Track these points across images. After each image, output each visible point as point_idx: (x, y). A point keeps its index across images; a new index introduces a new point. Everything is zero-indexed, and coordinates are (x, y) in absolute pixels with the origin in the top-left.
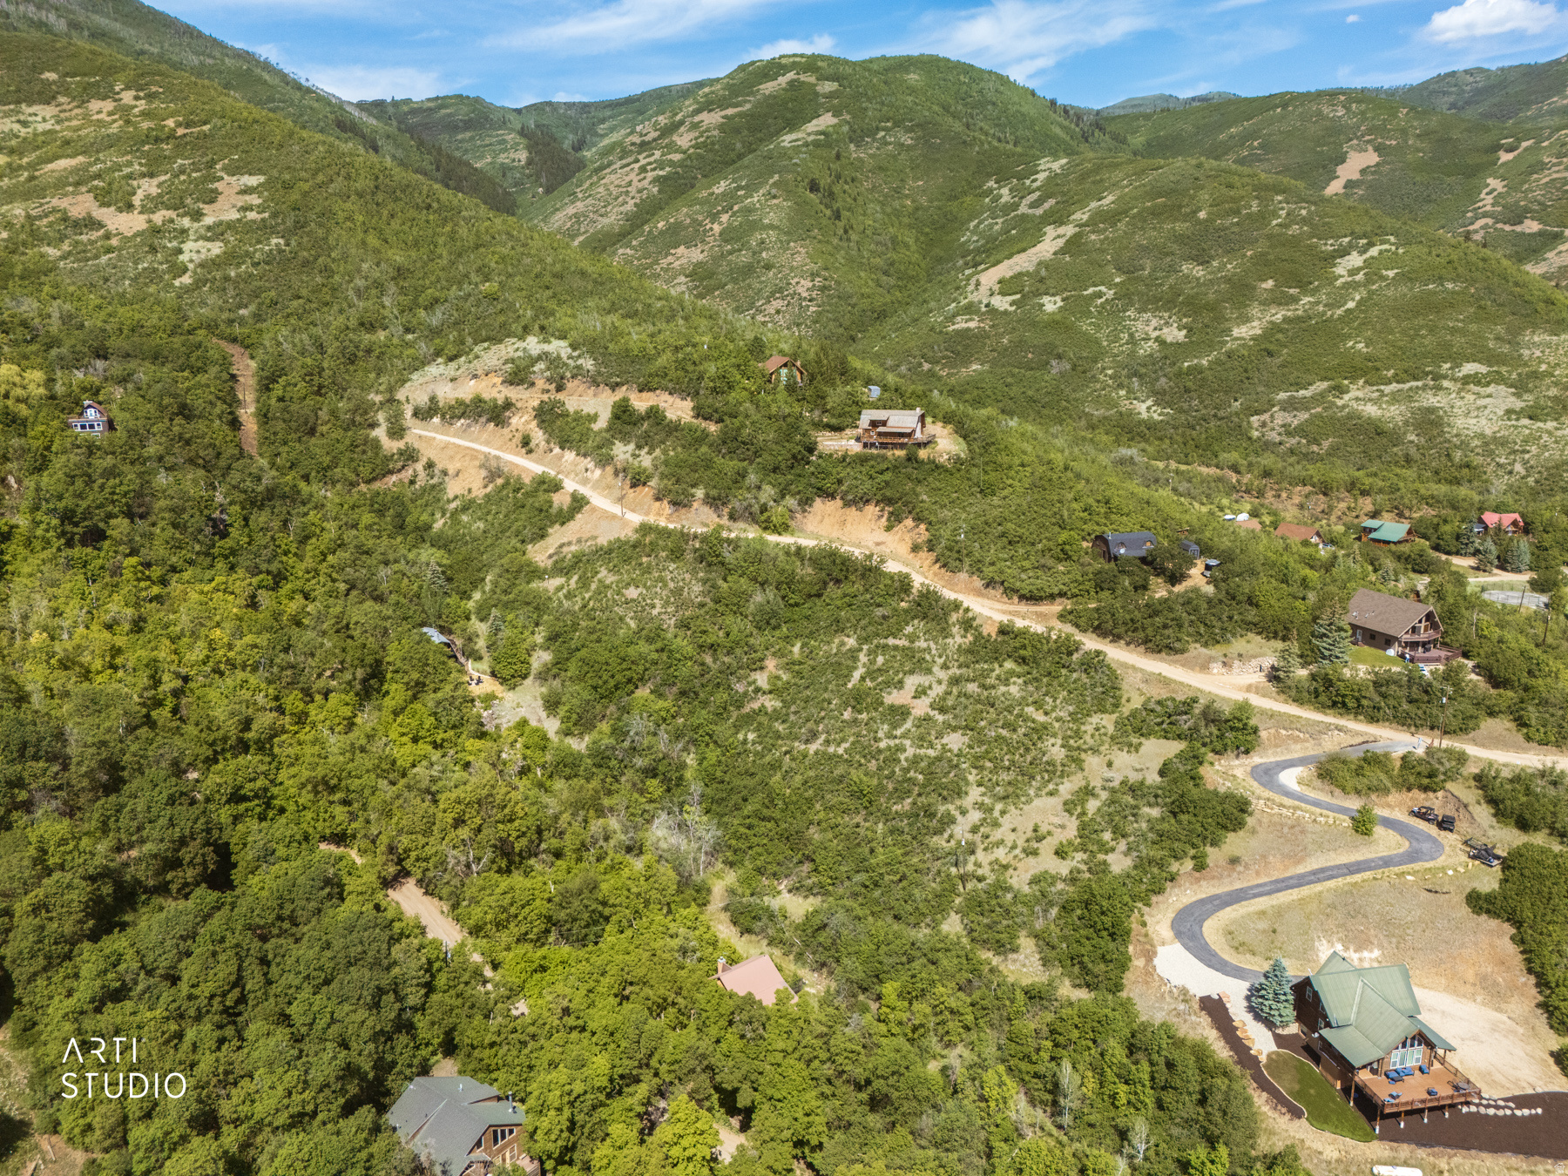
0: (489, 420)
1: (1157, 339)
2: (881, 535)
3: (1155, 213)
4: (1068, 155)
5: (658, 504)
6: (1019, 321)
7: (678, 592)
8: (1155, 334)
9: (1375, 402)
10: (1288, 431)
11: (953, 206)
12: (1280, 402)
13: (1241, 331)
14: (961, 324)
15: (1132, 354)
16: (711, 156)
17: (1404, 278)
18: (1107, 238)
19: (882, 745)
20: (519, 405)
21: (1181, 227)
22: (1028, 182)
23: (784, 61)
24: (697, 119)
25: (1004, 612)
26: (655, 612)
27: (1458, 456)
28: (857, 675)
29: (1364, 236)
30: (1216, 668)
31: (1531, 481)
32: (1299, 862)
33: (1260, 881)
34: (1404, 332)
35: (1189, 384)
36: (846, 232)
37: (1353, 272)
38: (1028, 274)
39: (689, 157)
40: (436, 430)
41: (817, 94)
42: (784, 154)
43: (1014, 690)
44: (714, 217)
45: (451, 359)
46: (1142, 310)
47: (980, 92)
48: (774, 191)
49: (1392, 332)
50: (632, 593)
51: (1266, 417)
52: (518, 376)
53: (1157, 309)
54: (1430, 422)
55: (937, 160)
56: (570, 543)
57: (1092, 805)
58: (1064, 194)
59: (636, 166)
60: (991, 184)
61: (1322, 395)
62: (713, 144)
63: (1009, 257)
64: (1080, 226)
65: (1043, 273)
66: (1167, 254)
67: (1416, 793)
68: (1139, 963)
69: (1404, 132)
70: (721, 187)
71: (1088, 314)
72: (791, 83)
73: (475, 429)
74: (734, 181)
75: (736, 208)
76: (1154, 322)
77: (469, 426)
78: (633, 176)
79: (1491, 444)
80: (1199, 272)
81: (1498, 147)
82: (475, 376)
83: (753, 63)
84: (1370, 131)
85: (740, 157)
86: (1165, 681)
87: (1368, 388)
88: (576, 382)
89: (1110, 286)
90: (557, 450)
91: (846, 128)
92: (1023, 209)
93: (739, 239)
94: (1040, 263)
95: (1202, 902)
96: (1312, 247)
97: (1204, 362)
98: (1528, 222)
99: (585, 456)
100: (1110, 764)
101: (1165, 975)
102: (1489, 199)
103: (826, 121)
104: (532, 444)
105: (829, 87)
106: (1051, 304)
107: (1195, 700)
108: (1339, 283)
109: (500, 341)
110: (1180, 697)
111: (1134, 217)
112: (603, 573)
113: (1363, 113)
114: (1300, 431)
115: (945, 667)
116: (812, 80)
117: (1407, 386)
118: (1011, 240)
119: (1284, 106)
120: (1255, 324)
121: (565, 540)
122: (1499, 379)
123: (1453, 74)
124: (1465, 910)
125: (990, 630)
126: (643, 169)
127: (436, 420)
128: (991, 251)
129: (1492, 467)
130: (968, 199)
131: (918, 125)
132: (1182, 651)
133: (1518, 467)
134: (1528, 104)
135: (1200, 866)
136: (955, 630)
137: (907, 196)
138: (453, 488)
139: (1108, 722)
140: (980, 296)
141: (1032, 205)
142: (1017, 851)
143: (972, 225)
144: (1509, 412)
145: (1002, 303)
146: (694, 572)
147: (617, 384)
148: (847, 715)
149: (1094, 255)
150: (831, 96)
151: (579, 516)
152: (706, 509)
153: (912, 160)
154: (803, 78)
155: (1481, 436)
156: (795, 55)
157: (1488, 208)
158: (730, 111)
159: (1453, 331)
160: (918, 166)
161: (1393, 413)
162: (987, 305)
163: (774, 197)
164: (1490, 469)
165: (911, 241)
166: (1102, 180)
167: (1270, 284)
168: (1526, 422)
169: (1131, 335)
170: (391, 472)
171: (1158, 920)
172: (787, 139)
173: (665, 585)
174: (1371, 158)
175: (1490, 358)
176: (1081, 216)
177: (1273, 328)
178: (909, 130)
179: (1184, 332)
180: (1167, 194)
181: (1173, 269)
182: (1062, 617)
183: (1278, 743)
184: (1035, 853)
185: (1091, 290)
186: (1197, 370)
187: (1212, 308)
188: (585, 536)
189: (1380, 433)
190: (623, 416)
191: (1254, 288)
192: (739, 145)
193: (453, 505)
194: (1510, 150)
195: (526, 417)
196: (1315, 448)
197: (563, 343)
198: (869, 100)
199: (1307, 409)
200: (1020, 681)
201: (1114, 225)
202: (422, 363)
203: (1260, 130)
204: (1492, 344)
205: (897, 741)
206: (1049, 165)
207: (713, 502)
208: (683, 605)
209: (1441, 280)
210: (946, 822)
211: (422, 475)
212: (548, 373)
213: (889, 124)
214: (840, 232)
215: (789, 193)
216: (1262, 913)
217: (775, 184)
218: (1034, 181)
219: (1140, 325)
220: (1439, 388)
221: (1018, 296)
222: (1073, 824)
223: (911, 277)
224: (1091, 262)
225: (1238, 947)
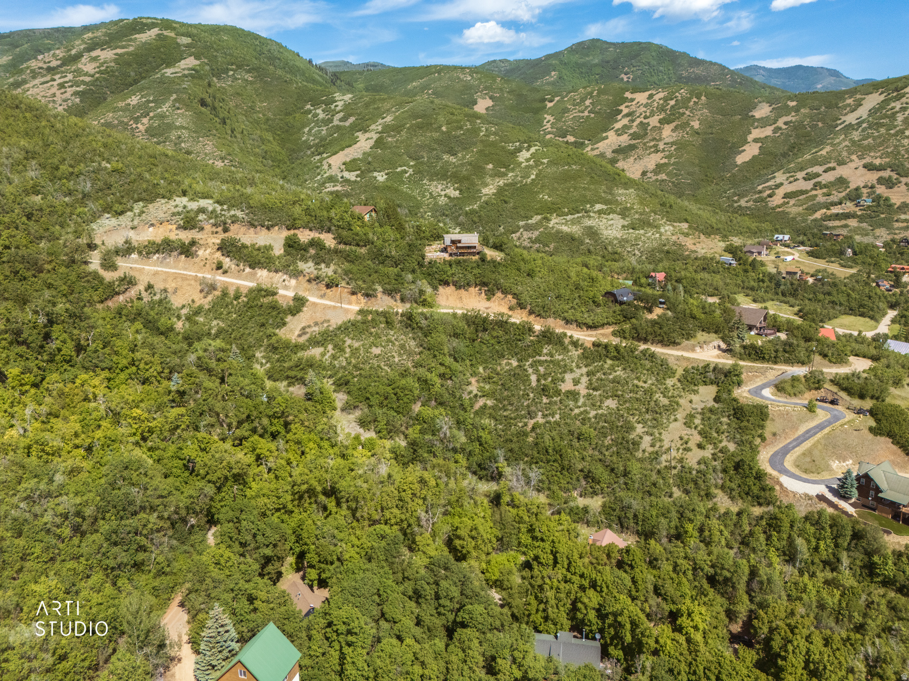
0: (181, 253)
1: (445, 196)
2: (488, 304)
3: (420, 127)
4: (352, 93)
5: (354, 297)
6: (366, 186)
7: (402, 347)
8: (443, 193)
9: (566, 224)
10: (533, 241)
11: (290, 119)
12: (523, 227)
13: (485, 191)
14: (330, 187)
15: (436, 204)
16: (113, 79)
17: (552, 163)
18: (398, 140)
19: (577, 411)
20: (201, 242)
21: (436, 135)
22: (333, 107)
23: (144, 21)
24: (94, 54)
25: (589, 336)
26: (396, 360)
27: (610, 248)
28: (533, 378)
29: (525, 142)
30: (698, 349)
31: (644, 257)
32: (797, 430)
33: (788, 441)
34: (563, 190)
35: (475, 219)
36: (232, 132)
37: (528, 160)
38: (359, 159)
39: (97, 79)
40: (136, 262)
41: (178, 44)
42: (172, 81)
43: (620, 373)
44: (137, 120)
45: (121, 213)
46: (431, 180)
47: (269, 51)
48: (177, 105)
49: (557, 190)
50: (376, 351)
51: (518, 234)
52: (189, 222)
53: (438, 180)
54: (592, 233)
55: (271, 91)
56: (309, 326)
57: (697, 421)
58: (359, 115)
59: (55, 83)
60: (308, 107)
61: (540, 221)
62: (112, 71)
63: (343, 149)
64: (379, 133)
65: (370, 159)
66: (434, 150)
67: (813, 392)
68: (777, 488)
69: (501, 89)
70: (134, 100)
71: (403, 182)
72: (158, 35)
73: (171, 260)
74: (142, 97)
75: (151, 114)
76: (440, 187)
77: (164, 258)
78: (54, 90)
79: (623, 242)
80: (453, 159)
81: (544, 100)
82: (152, 225)
83: (122, 20)
84: (486, 88)
85: (136, 82)
86: (688, 359)
87: (559, 218)
88: (236, 226)
89: (410, 167)
90: (248, 270)
91: (207, 68)
92: (336, 122)
93: (162, 135)
94: (364, 154)
95: (772, 455)
96: (503, 148)
97: (475, 207)
98: (569, 137)
99: (276, 271)
100: (691, 402)
101: (794, 490)
102: (549, 125)
103: (190, 62)
104: (225, 266)
105: (185, 40)
106: (381, 177)
107: (708, 365)
108: (523, 165)
109: (152, 201)
110: (700, 365)
111: (408, 129)
112: (349, 342)
113: (480, 79)
114: (537, 240)
115: (578, 367)
116: (172, 35)
117: (576, 216)
118: (336, 139)
119: (439, 73)
120: (491, 187)
121: (303, 325)
122: (613, 211)
123: (494, 61)
124: (871, 436)
125: (589, 345)
126: (61, 86)
127: (134, 256)
128: (326, 146)
129: (625, 253)
130: (297, 115)
131: (253, 69)
132: (679, 344)
133: (637, 252)
134: (537, 79)
135: (763, 439)
136: (570, 347)
137: (259, 112)
138: (176, 301)
139: (674, 381)
140: (334, 171)
141: (341, 120)
142: (681, 451)
143: (306, 130)
144: (623, 226)
145: (352, 176)
146: (405, 334)
147: (272, 226)
148: (545, 400)
149: (394, 149)
150: (188, 46)
151: (305, 309)
152: (386, 297)
153: (256, 91)
154: (165, 33)
155: (616, 238)
156: (148, 18)
157: (549, 130)
158: (119, 51)
159: (585, 189)
160: (260, 94)
161: (575, 230)
162: (342, 177)
163: (178, 109)
165: (271, 139)
166: (378, 108)
167: (490, 166)
168: (631, 231)
169: (430, 193)
170: (118, 294)
171: (765, 466)
172: (169, 72)
173: (394, 344)
174: (490, 103)
175: (606, 202)
176: (377, 126)
177: (501, 191)
178: (249, 71)
179: (458, 192)
180: (423, 116)
181: (439, 158)
182: (614, 334)
183: (751, 379)
184: (690, 450)
185: (399, 169)
186: (473, 212)
187: (467, 178)
188: (320, 320)
189: (573, 239)
190: (291, 245)
191: (484, 168)
192: (132, 74)
193: (184, 311)
194: (551, 101)
195: (210, 250)
196: (547, 249)
197: (211, 201)
198: (216, 51)
199: (536, 229)
200: (620, 368)
201: (399, 133)
202: (95, 217)
203: (430, 85)
204: (603, 195)
205: (582, 409)
206: (341, 98)
207: (389, 293)
208: (410, 354)
209: (569, 164)
210: (636, 444)
211: (144, 294)
212: (212, 221)
213: (234, 67)
214: (229, 132)
215: (188, 107)
216: (804, 454)
217: (175, 100)
218: (336, 106)
219: (432, 188)
220: (590, 217)
221: (358, 172)
222: (695, 433)
223: (280, 161)
224: (394, 154)
225: (806, 471)
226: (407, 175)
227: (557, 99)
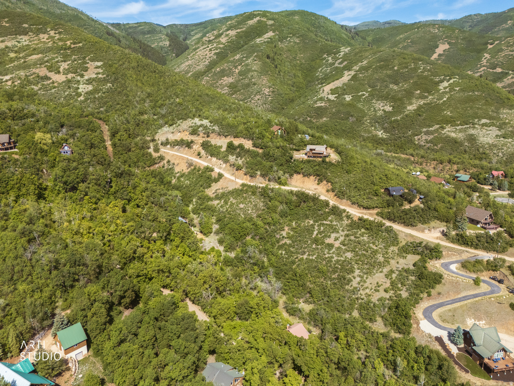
0: (186, 147)
1: (383, 110)
2: (316, 186)
3: (381, 67)
4: (350, 46)
5: (245, 176)
6: (338, 104)
7: (255, 205)
8: (382, 108)
9: (454, 132)
10: (427, 142)
11: (313, 63)
12: (424, 132)
13: (410, 108)
14: (319, 104)
15: (375, 115)
16: (233, 45)
17: (462, 90)
18: (365, 76)
19: (327, 256)
20: (195, 142)
21: (389, 72)
22: (337, 55)
23: (255, 13)
24: (228, 33)
25: (359, 213)
26: (249, 212)
27: (481, 150)
28: (315, 233)
29: (448, 76)
30: (427, 231)
31: (504, 158)
32: (459, 294)
33: (448, 300)
34: (462, 109)
35: (395, 126)
36: (279, 72)
37: (445, 88)
38: (340, 87)
39: (226, 46)
40: (168, 149)
41: (267, 25)
42: (257, 46)
43: (365, 238)
44: (236, 67)
45: (171, 125)
46: (377, 100)
47: (319, 23)
48: (255, 59)
49: (458, 108)
50: (242, 206)
51: (419, 137)
52: (194, 132)
53: (382, 100)
54: (472, 139)
55: (307, 48)
56: (219, 189)
57: (394, 276)
58: (350, 60)
59: (208, 49)
60: (325, 56)
61: (437, 129)
62: (233, 41)
63: (333, 81)
64: (356, 71)
65: (345, 87)
66: (385, 81)
67: (491, 272)
68: (415, 326)
69: (457, 38)
70: (237, 57)
71: (360, 101)
72: (258, 21)
73: (182, 149)
74: (242, 55)
75: (243, 64)
76: (382, 104)
77: (180, 148)
78: (207, 52)
79: (492, 146)
80: (395, 87)
81: (487, 43)
82: (180, 132)
83: (245, 13)
84: (446, 37)
85: (243, 46)
86: (412, 236)
87: (452, 127)
88: (213, 134)
89: (367, 92)
90: (209, 157)
91: (277, 37)
92: (336, 65)
93: (244, 75)
94: (344, 84)
95: (431, 306)
96: (432, 80)
97: (399, 118)
98: (498, 69)
99: (219, 159)
100: (398, 263)
101: (424, 330)
102: (485, 61)
103: (270, 34)
104: (201, 155)
105: (271, 22)
106: (348, 98)
107: (422, 242)
108: (441, 92)
109: (186, 120)
110: (418, 241)
111: (374, 69)
112: (232, 199)
113: (444, 31)
114: (431, 142)
115: (343, 231)
116: (265, 20)
117: (464, 127)
118: (333, 75)
119: (418, 28)
120: (414, 105)
121: (217, 188)
122: (493, 125)
123: (470, 16)
124: (509, 309)
125: (355, 219)
126: (210, 50)
127: (169, 146)
128: (327, 79)
130: (318, 61)
131: (301, 36)
132: (416, 226)
133: (500, 154)
134: (496, 26)
135: (429, 295)
136: (345, 219)
137: (298, 60)
138: (177, 169)
139: (395, 249)
140: (324, 95)
141: (339, 64)
142: (373, 290)
143: (320, 70)
144: (497, 136)
145: (332, 97)
146: (260, 199)
147: (227, 135)
148: (314, 246)
149: (361, 82)
150: (271, 25)
151: (221, 180)
152: (261, 178)
153: (299, 48)
154: (262, 19)
155: (488, 144)
156: (258, 11)
157: (485, 64)
158: (239, 30)
159: (478, 108)
160: (301, 50)
161: (460, 136)
162: (327, 98)
163: (255, 61)
164: (491, 155)
165: (300, 75)
166: (362, 56)
167: (418, 92)
168: (502, 139)
169: (375, 109)
170: (156, 164)
171: (418, 312)
172: (258, 40)
173: (252, 203)
174: (447, 46)
175: (490, 118)
176: (356, 68)
177: (420, 107)
178: (298, 37)
179: (391, 108)
180: (384, 61)
181: (387, 86)
182: (377, 214)
183: (448, 256)
184: (378, 291)
185: (361, 93)
186: (396, 121)
187: (400, 100)
188: (224, 187)
189: (456, 142)
190: (231, 147)
191: (414, 93)
192: (242, 42)
193: (178, 175)
194: (491, 44)
195: (198, 146)
196: (436, 147)
197: (207, 121)
198: (284, 27)
199: (433, 134)
200: (367, 236)
201: (367, 71)
202: (161, 126)
203: (410, 36)
204: (490, 113)
205: (331, 255)
206: (344, 50)
207: (263, 176)
208: (258, 210)
209: (473, 91)
210: (350, 281)
211: (166, 165)
212: (204, 131)
213: (291, 35)
214: (277, 72)
215: (260, 59)
216: (450, 310)
217: (255, 56)
218: (340, 55)
219: (377, 105)
220: (474, 128)
221: (337, 95)
222: (389, 282)
223: (301, 87)
224: (360, 84)
225: (444, 321)
226: (364, 97)
227: (496, 42)
